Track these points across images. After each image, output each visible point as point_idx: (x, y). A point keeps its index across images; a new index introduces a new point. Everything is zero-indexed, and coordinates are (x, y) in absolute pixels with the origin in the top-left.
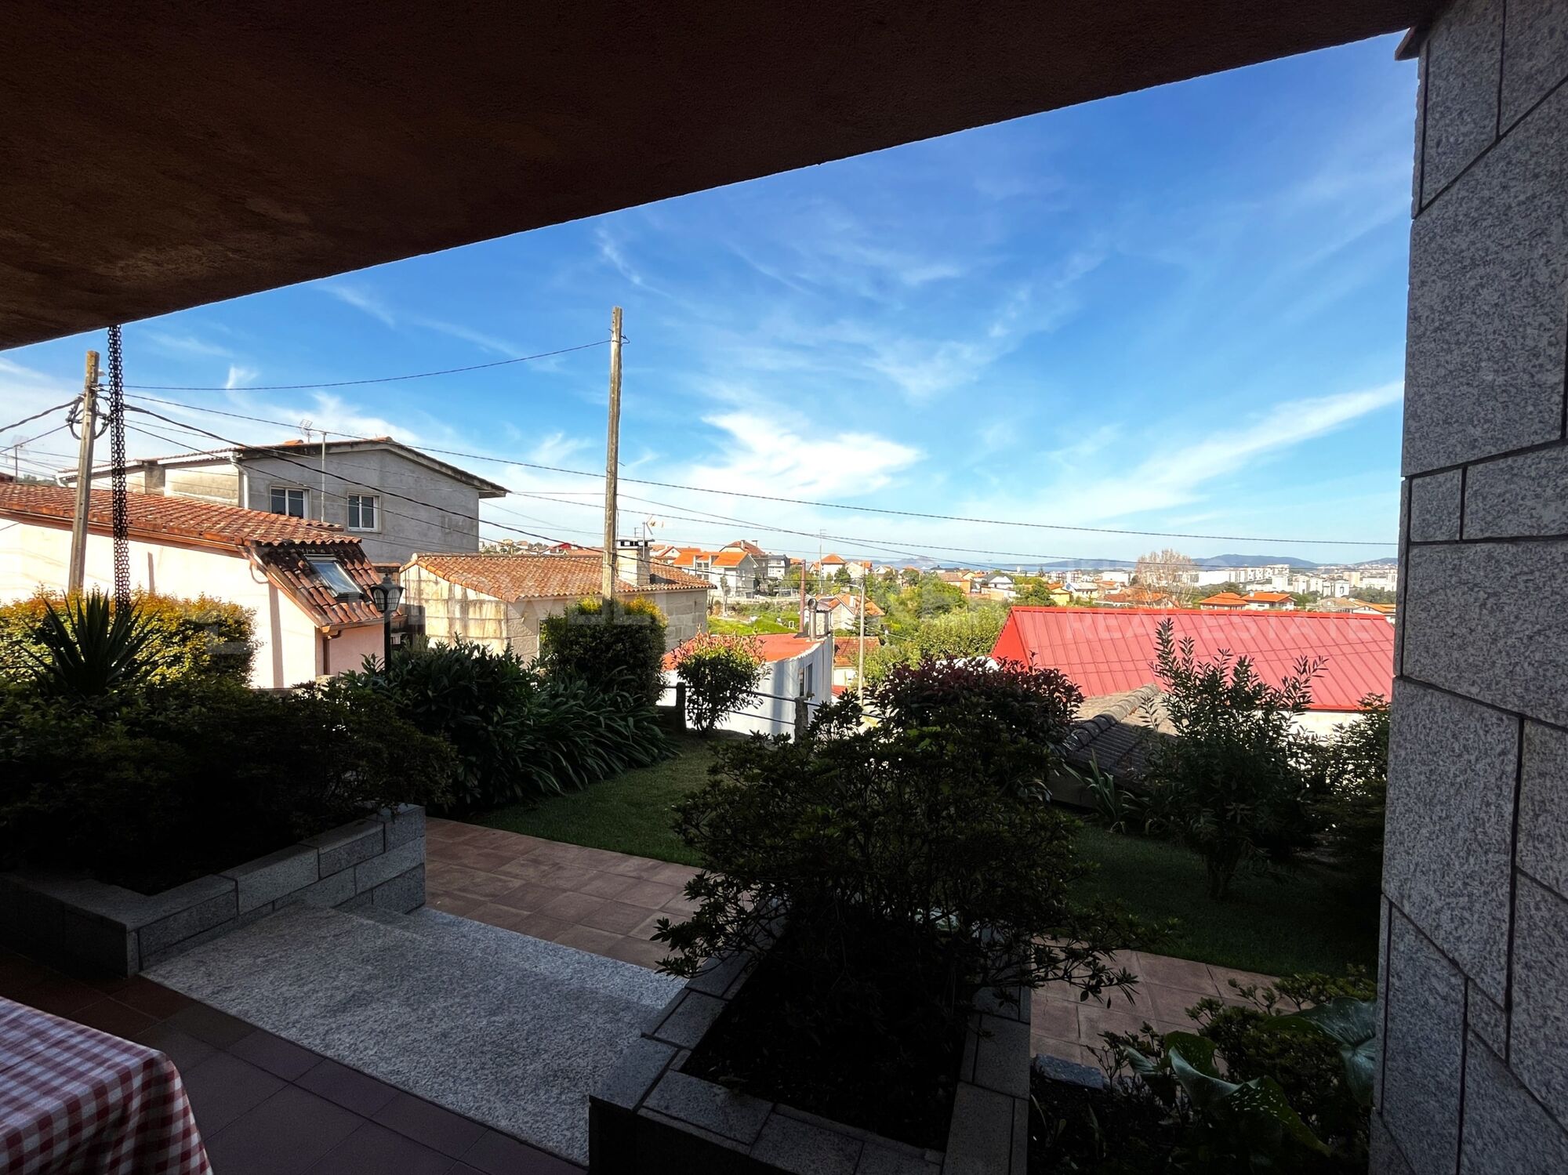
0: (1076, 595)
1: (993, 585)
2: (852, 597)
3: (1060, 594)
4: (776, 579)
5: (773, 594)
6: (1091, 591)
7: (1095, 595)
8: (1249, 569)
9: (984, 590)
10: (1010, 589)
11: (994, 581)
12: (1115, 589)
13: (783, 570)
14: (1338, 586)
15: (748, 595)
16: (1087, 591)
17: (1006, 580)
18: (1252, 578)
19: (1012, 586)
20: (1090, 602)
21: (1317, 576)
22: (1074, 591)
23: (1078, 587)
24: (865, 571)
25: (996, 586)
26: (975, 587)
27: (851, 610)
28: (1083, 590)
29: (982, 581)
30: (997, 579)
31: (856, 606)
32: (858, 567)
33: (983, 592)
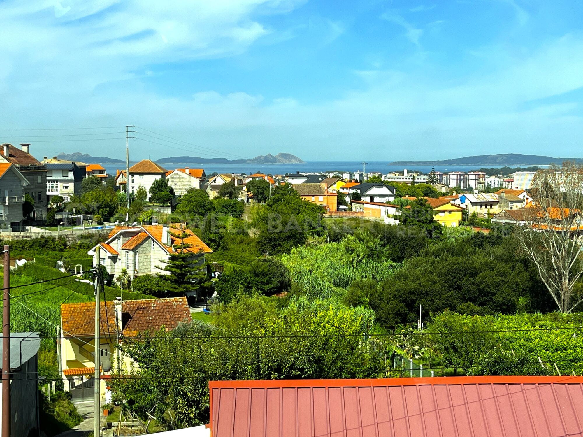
0: (471, 210)
1: (368, 199)
2: (165, 229)
3: (450, 211)
4: (61, 199)
5: (54, 223)
6: (492, 204)
7: (495, 209)
9: (356, 207)
10: (389, 204)
11: (371, 192)
12: (521, 201)
13: (71, 186)
15: (15, 227)
16: (486, 204)
17: (385, 191)
19: (392, 199)
20: (488, 221)
22: (470, 206)
23: (474, 200)
24: (196, 184)
25: (372, 200)
26: (345, 203)
27: (164, 246)
28: (481, 204)
29: (354, 194)
30: (374, 191)
31: (173, 241)
32: (186, 176)
33: (354, 210)
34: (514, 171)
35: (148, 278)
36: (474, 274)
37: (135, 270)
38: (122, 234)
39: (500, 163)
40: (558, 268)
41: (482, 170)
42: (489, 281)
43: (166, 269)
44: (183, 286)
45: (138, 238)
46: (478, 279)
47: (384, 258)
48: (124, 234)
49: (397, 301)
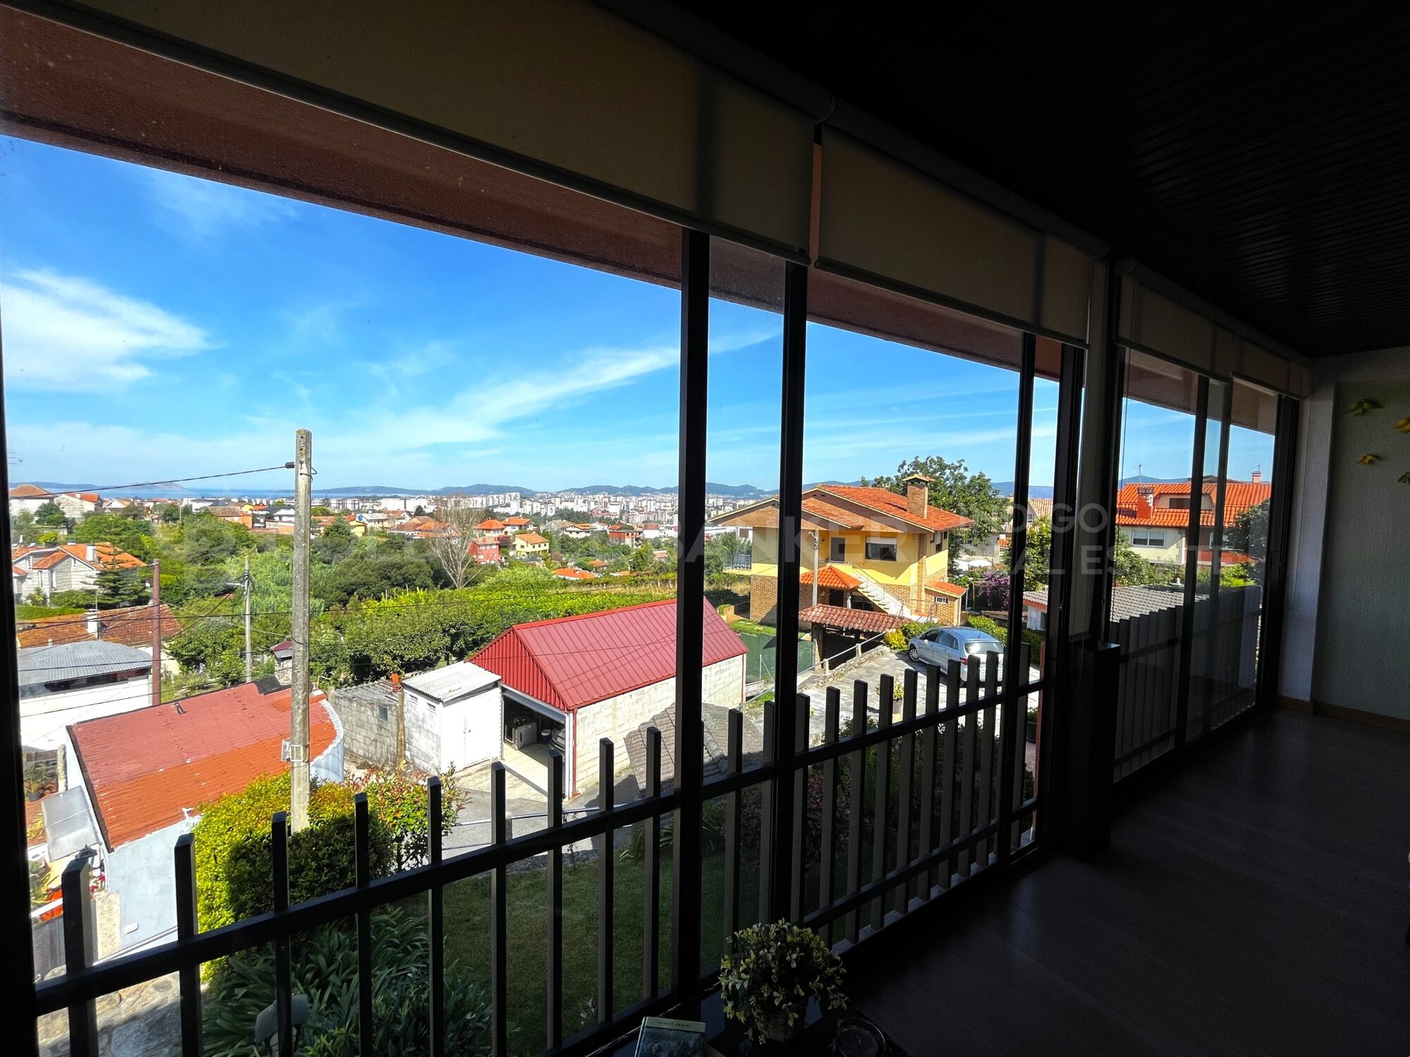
0: (369, 525)
2: (90, 548)
3: (357, 526)
6: (382, 521)
7: (386, 524)
8: (495, 496)
9: (270, 524)
11: (278, 513)
12: (405, 519)
14: (549, 508)
16: (379, 521)
18: (496, 503)
20: (385, 532)
21: (536, 501)
22: (367, 522)
23: (369, 518)
24: (90, 507)
25: (280, 520)
26: (258, 522)
27: (90, 564)
28: (375, 521)
29: (267, 514)
30: (282, 512)
31: (99, 559)
32: (78, 501)
33: (267, 527)
34: (382, 498)
35: (71, 593)
36: (400, 568)
37: (52, 587)
38: (32, 554)
39: (368, 492)
40: (455, 560)
41: (355, 497)
42: (411, 571)
43: (94, 584)
44: (118, 597)
45: (54, 558)
46: (403, 571)
47: (316, 562)
48: (35, 555)
49: (339, 592)
